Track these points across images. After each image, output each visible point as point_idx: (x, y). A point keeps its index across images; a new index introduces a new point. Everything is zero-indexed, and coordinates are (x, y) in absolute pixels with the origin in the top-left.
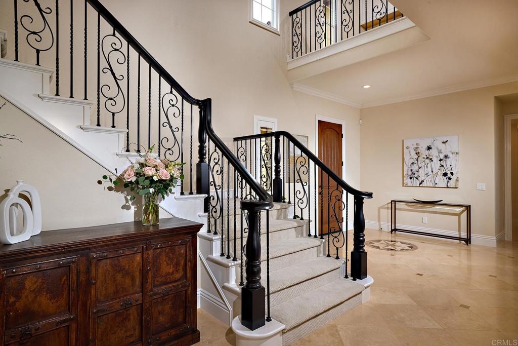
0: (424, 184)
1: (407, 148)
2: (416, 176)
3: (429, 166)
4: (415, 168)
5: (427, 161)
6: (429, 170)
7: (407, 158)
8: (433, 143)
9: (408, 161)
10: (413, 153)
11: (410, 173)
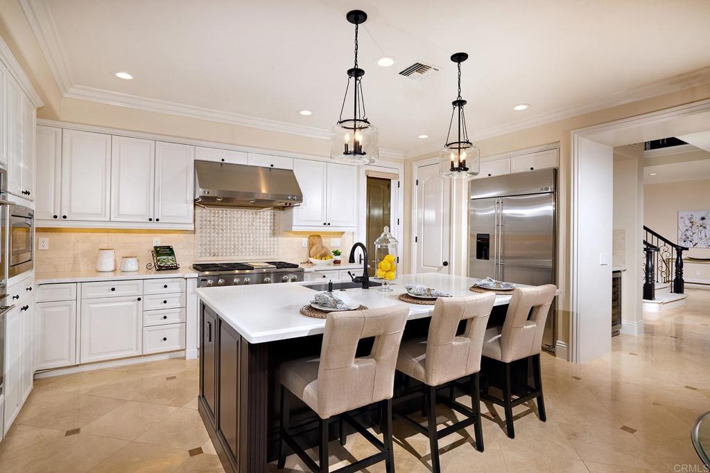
0: (698, 246)
1: (682, 218)
2: (690, 239)
3: (702, 232)
4: (689, 233)
5: (702, 228)
6: (703, 235)
7: (681, 226)
8: (707, 215)
9: (682, 228)
10: (687, 222)
11: (684, 237)
